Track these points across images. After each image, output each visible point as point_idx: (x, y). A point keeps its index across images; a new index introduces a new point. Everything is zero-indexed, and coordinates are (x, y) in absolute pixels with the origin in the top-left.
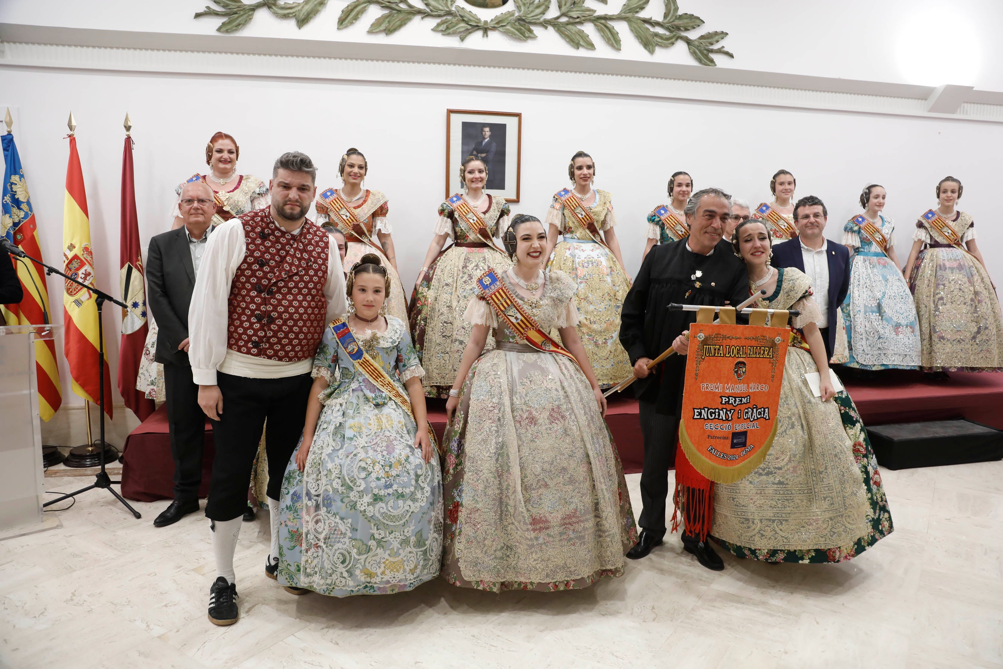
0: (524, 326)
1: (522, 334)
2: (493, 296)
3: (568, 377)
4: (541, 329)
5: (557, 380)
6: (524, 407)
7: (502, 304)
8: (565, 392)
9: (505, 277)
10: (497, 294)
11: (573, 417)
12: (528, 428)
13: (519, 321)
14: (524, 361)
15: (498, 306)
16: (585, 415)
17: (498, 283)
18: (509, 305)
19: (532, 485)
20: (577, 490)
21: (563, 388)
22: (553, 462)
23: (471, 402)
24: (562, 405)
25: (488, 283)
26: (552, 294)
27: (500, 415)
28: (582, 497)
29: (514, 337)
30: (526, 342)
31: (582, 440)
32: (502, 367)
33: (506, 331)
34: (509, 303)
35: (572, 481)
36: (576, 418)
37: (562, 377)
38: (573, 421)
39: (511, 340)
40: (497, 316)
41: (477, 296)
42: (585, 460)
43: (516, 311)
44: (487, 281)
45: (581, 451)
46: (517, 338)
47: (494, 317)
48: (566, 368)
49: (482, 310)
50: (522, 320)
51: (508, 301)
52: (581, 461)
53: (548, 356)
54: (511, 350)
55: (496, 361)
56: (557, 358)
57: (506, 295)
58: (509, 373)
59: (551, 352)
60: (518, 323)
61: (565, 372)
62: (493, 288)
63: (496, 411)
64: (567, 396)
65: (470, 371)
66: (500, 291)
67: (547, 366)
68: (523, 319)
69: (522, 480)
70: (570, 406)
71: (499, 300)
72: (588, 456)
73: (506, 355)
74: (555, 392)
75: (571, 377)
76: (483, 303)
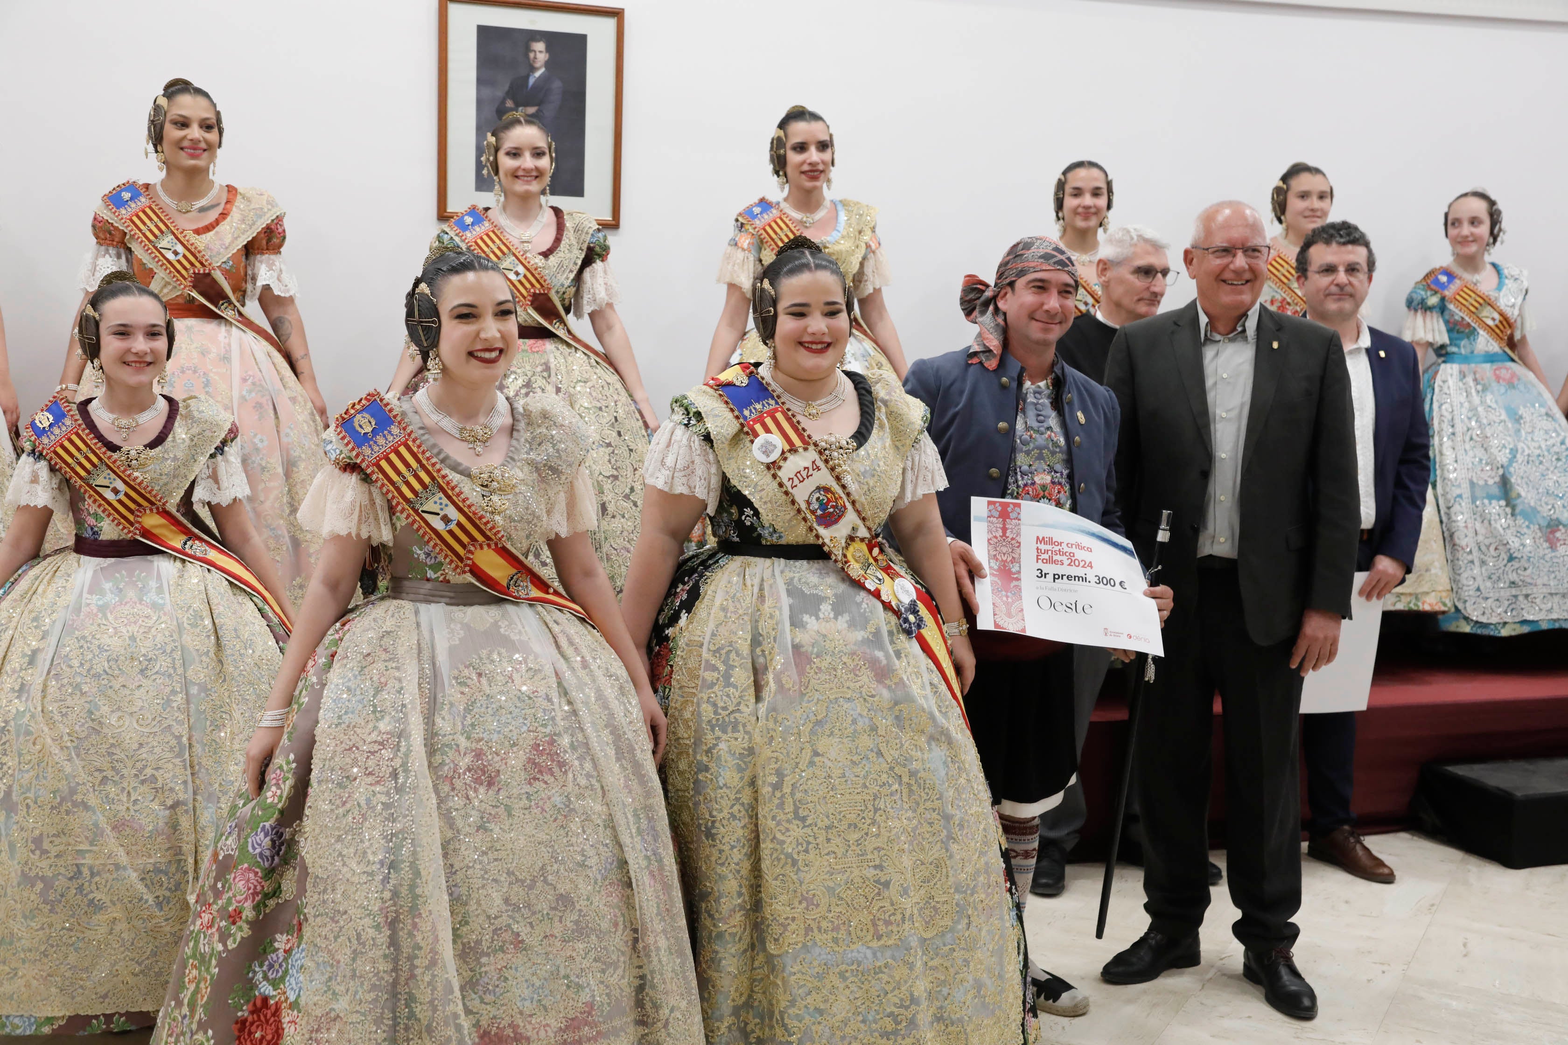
0: (465, 539)
1: (460, 559)
2: (383, 463)
3: (578, 666)
4: (509, 546)
5: (549, 670)
6: (463, 742)
7: (408, 484)
8: (570, 703)
9: (411, 415)
10: (393, 456)
11: (588, 766)
12: (472, 794)
13: (453, 526)
14: (467, 627)
15: (398, 489)
16: (618, 759)
17: (395, 430)
18: (425, 486)
19: (478, 942)
20: (592, 955)
21: (564, 692)
22: (534, 881)
23: (318, 731)
24: (559, 735)
25: (368, 429)
26: (532, 455)
27: (397, 763)
28: (603, 971)
29: (437, 567)
30: (469, 578)
31: (611, 824)
32: (406, 642)
33: (416, 550)
34: (426, 479)
35: (581, 931)
36: (595, 766)
37: (562, 665)
38: (588, 776)
39: (430, 574)
40: (392, 510)
41: (336, 462)
42: (615, 876)
43: (445, 501)
44: (365, 424)
45: (606, 853)
46: (448, 570)
47: (383, 516)
48: (571, 643)
49: (349, 495)
50: (459, 524)
51: (423, 475)
52: (604, 878)
53: (525, 612)
54: (428, 599)
55: (389, 625)
56: (548, 619)
57: (418, 461)
58: (426, 654)
59: (532, 602)
60: (451, 532)
61: (569, 651)
62: (383, 443)
63: (386, 753)
64: (575, 713)
65: (320, 650)
66: (402, 449)
67: (524, 638)
68: (463, 520)
69: (454, 930)
70: (580, 737)
71: (399, 473)
72: (623, 863)
73: (417, 612)
74: (545, 703)
75: (585, 665)
76: (353, 479)
